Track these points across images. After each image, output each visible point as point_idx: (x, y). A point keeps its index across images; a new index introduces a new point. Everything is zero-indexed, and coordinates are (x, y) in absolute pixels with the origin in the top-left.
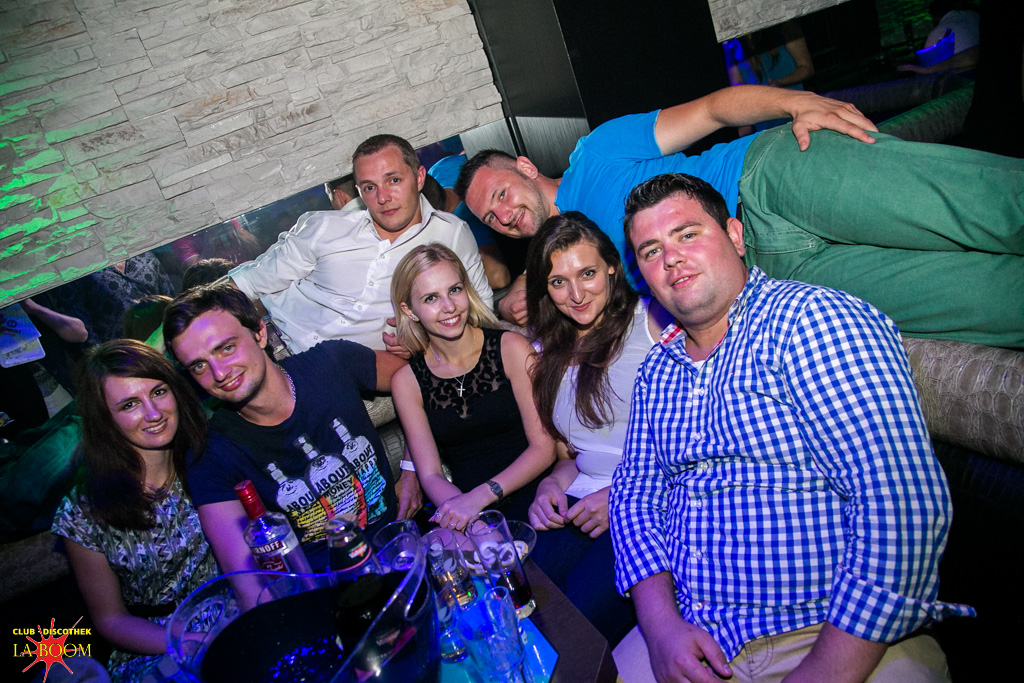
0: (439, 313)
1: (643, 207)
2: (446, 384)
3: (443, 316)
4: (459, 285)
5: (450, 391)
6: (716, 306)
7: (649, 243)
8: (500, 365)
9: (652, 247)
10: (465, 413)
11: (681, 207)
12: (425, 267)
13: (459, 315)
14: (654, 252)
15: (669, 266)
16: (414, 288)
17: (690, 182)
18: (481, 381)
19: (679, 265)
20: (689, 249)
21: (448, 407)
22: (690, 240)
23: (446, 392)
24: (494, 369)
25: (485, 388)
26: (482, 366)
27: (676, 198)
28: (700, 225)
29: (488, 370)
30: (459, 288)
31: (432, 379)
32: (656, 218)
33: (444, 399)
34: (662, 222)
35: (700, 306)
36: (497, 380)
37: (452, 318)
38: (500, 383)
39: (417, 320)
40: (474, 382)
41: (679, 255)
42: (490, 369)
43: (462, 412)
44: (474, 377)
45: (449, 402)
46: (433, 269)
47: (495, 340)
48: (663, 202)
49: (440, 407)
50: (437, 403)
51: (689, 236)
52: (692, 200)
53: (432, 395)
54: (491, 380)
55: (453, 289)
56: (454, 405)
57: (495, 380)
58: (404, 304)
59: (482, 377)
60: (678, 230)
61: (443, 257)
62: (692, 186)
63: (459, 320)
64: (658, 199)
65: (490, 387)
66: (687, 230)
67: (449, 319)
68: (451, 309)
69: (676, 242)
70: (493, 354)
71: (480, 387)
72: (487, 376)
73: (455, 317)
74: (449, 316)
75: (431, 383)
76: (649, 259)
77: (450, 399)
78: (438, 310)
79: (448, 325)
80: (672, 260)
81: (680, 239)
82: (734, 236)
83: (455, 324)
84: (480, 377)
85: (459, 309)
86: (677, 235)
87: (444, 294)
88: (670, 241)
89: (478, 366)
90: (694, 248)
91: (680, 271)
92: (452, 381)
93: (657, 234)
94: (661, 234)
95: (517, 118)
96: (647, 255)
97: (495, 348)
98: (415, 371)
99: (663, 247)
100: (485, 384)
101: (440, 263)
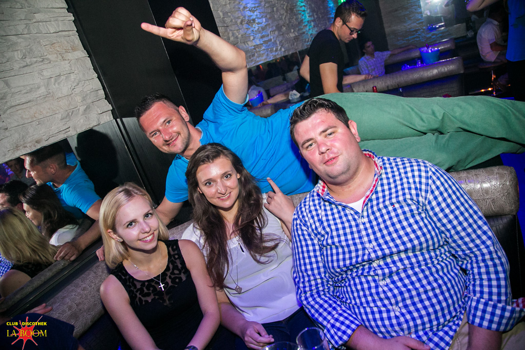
0: (139, 234)
1: (301, 120)
2: (146, 284)
3: (142, 236)
4: (150, 212)
5: (151, 289)
6: (351, 172)
7: (308, 141)
8: (183, 262)
9: (310, 143)
10: (167, 301)
11: (324, 118)
12: (123, 203)
13: (153, 233)
14: (311, 145)
15: (322, 153)
16: (117, 219)
17: (326, 103)
18: (173, 276)
19: (327, 152)
20: (332, 141)
21: (152, 300)
22: (331, 136)
23: (148, 289)
24: (180, 266)
25: (177, 280)
26: (171, 266)
27: (321, 113)
28: (335, 127)
29: (175, 267)
30: (150, 214)
31: (136, 282)
32: (310, 126)
33: (148, 295)
34: (314, 127)
35: (343, 173)
36: (184, 273)
37: (148, 236)
38: (186, 275)
39: (122, 240)
40: (168, 278)
41: (327, 146)
42: (177, 266)
43: (164, 301)
44: (167, 275)
45: (152, 297)
46: (130, 203)
47: (175, 247)
48: (313, 116)
49: (146, 301)
50: (144, 299)
51: (330, 134)
52: (329, 113)
53: (138, 294)
54: (180, 274)
55: (146, 215)
56: (157, 297)
57: (182, 274)
58: (110, 230)
59: (173, 273)
60: (324, 131)
61: (136, 193)
62: (328, 105)
63: (154, 236)
64: (309, 115)
65: (180, 279)
66: (329, 131)
67: (146, 237)
68: (147, 230)
69: (324, 138)
70: (176, 257)
71: (173, 280)
72: (176, 272)
73: (150, 235)
74: (146, 235)
75: (135, 286)
76: (309, 149)
77: (152, 294)
78: (138, 232)
79: (146, 242)
80: (323, 149)
81: (326, 136)
82: (353, 131)
83: (151, 241)
84: (171, 273)
85: (153, 229)
86: (324, 134)
87: (141, 220)
88: (320, 139)
89: (168, 266)
90: (334, 140)
91: (328, 155)
92: (152, 280)
93: (312, 135)
94: (315, 134)
95: (124, 119)
96: (307, 147)
97: (176, 252)
98: (120, 279)
99: (316, 142)
100: (177, 278)
101: (135, 198)
